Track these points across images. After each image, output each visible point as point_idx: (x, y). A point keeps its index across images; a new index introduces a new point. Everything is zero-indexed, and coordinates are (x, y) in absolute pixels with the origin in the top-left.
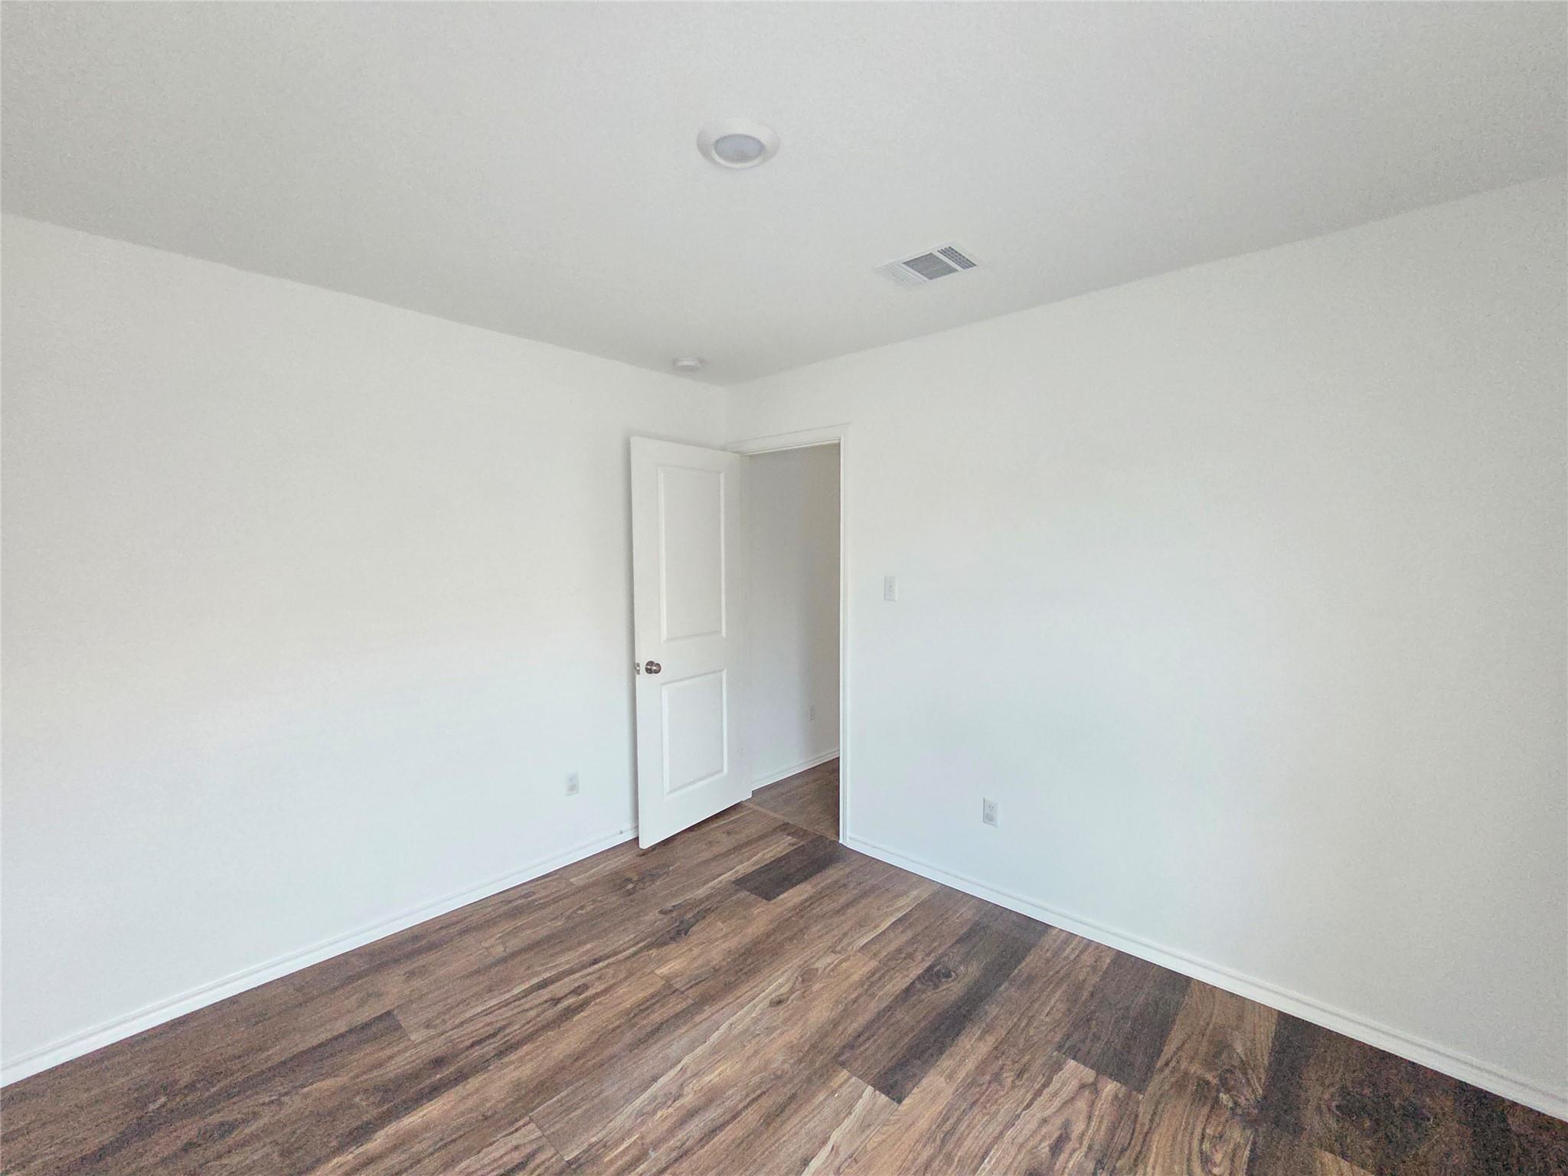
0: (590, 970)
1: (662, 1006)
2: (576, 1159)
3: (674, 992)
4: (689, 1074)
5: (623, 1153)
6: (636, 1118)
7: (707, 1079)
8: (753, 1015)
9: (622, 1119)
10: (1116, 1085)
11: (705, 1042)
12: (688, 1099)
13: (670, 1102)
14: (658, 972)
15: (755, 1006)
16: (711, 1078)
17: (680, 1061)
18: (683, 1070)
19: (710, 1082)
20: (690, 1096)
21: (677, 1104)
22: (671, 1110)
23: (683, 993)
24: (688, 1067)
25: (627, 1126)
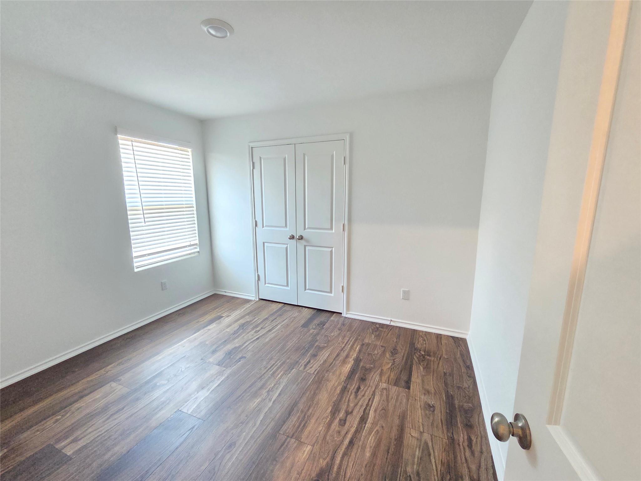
0: (349, 436)
1: (294, 426)
2: (292, 369)
3: (293, 435)
4: (267, 399)
5: (278, 374)
6: (280, 382)
7: (259, 399)
8: (245, 433)
9: (284, 381)
10: (56, 446)
11: (265, 413)
12: (264, 392)
13: (270, 389)
14: (309, 447)
15: (244, 439)
16: (258, 400)
17: (273, 403)
18: (270, 400)
19: (258, 399)
20: (264, 393)
21: (267, 389)
22: (269, 387)
23: (288, 436)
24: (269, 401)
25: (281, 380)
